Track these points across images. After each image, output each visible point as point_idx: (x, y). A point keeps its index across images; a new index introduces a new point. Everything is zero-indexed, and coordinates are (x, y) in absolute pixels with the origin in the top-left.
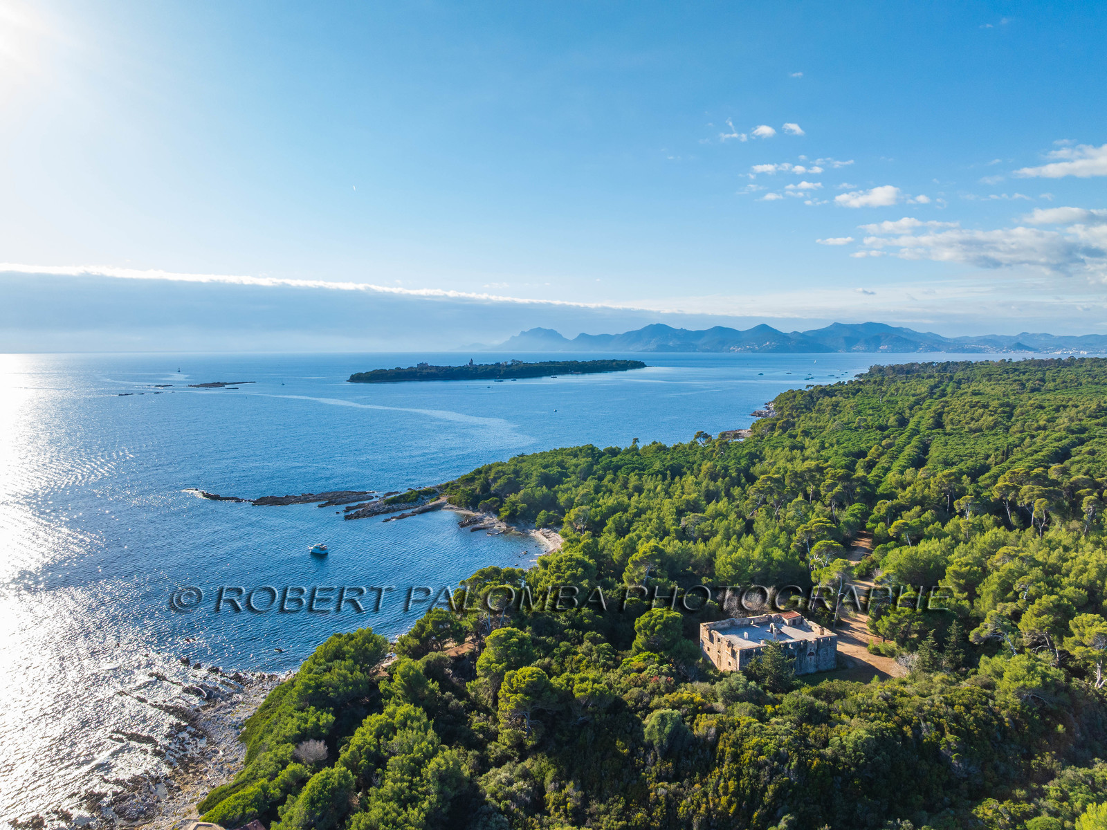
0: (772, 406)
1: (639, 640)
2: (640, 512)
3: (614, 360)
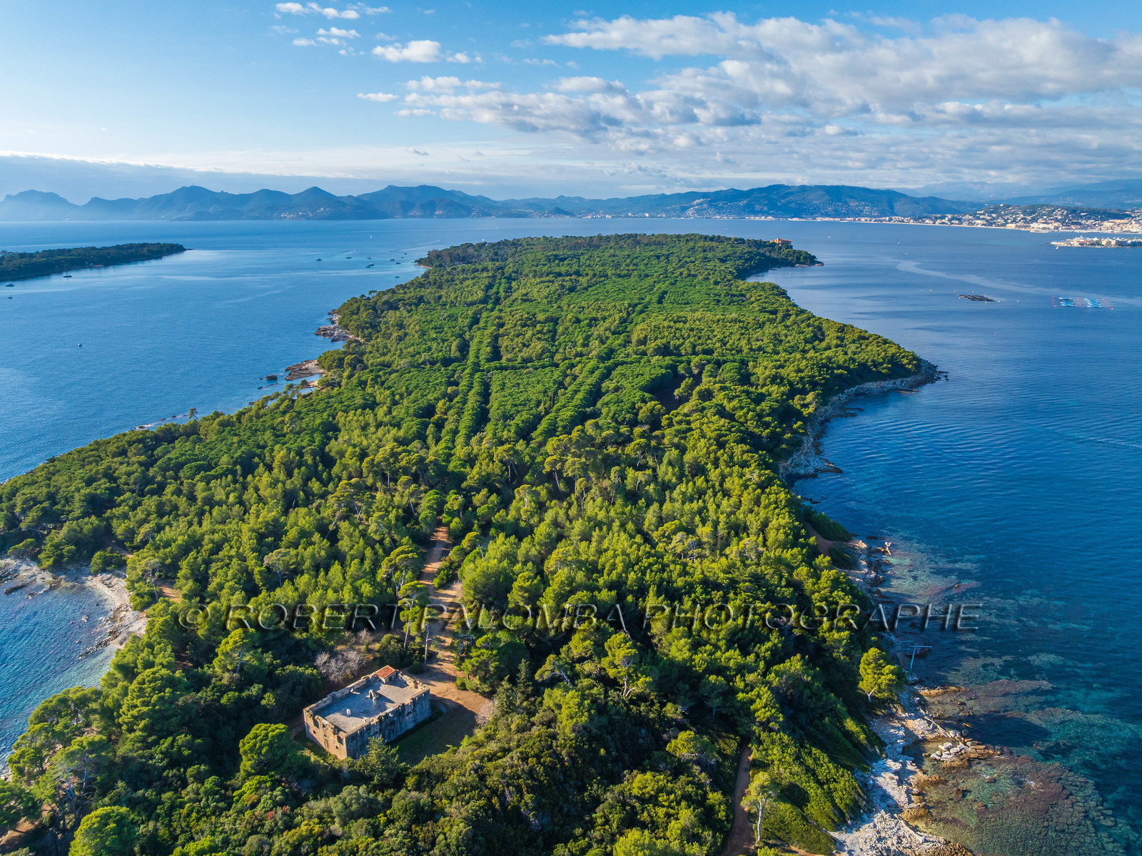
0: (336, 318)
1: (246, 764)
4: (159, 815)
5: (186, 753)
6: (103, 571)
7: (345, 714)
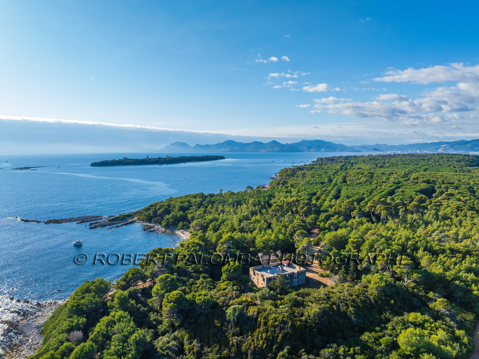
0: (278, 175)
1: (224, 276)
2: (223, 222)
3: (211, 156)
4: (187, 285)
5: (201, 269)
6: (182, 229)
7: (267, 272)
